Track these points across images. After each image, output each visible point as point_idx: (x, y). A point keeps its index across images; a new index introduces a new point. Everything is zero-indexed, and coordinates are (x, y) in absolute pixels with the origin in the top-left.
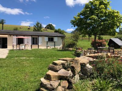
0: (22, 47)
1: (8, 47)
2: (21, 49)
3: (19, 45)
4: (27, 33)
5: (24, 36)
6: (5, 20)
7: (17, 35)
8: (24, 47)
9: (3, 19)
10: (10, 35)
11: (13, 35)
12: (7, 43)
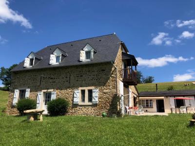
0: (183, 110)
1: (165, 110)
2: (182, 112)
3: (179, 108)
4: (186, 92)
5: (184, 96)
6: (153, 77)
7: (174, 96)
8: (185, 110)
9: (151, 76)
10: (167, 96)
11: (170, 96)
12: (164, 107)
